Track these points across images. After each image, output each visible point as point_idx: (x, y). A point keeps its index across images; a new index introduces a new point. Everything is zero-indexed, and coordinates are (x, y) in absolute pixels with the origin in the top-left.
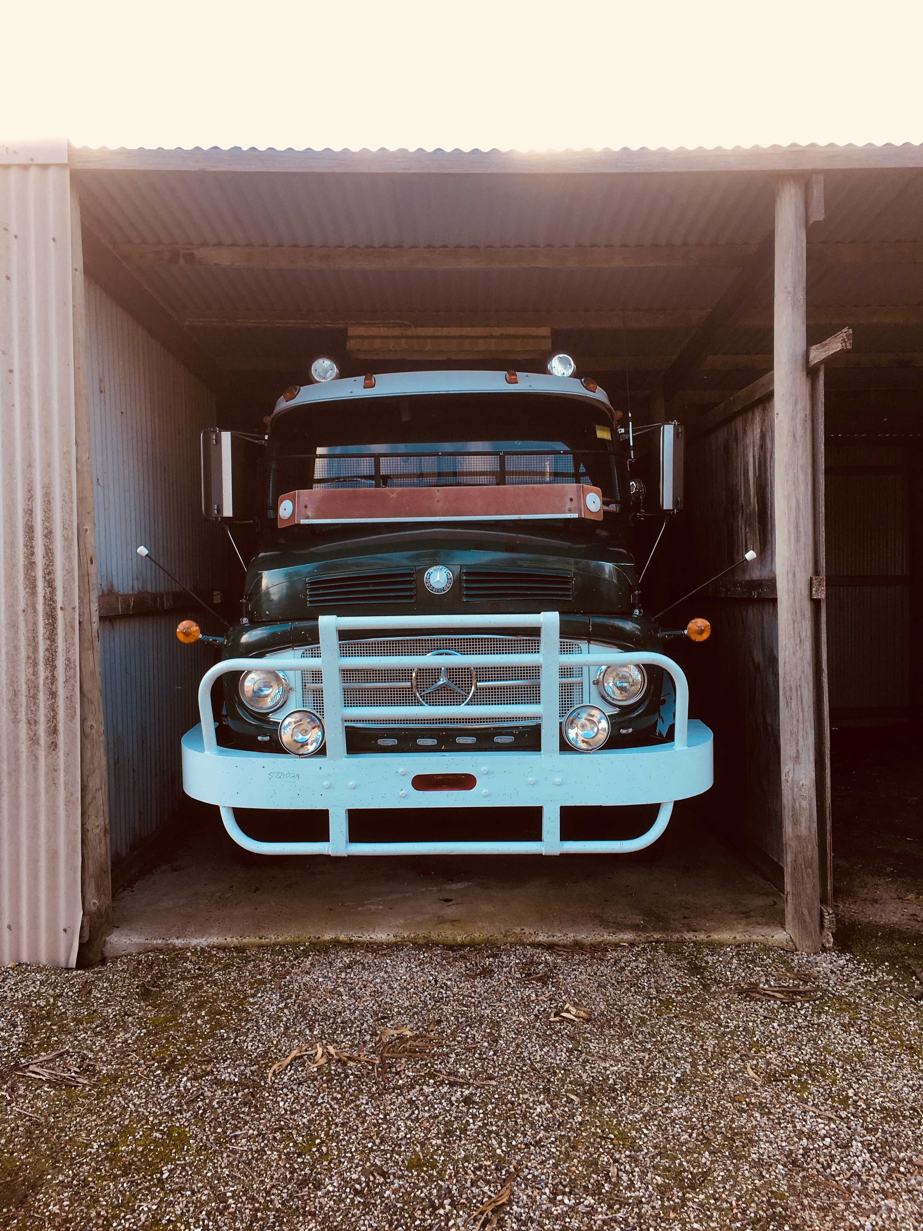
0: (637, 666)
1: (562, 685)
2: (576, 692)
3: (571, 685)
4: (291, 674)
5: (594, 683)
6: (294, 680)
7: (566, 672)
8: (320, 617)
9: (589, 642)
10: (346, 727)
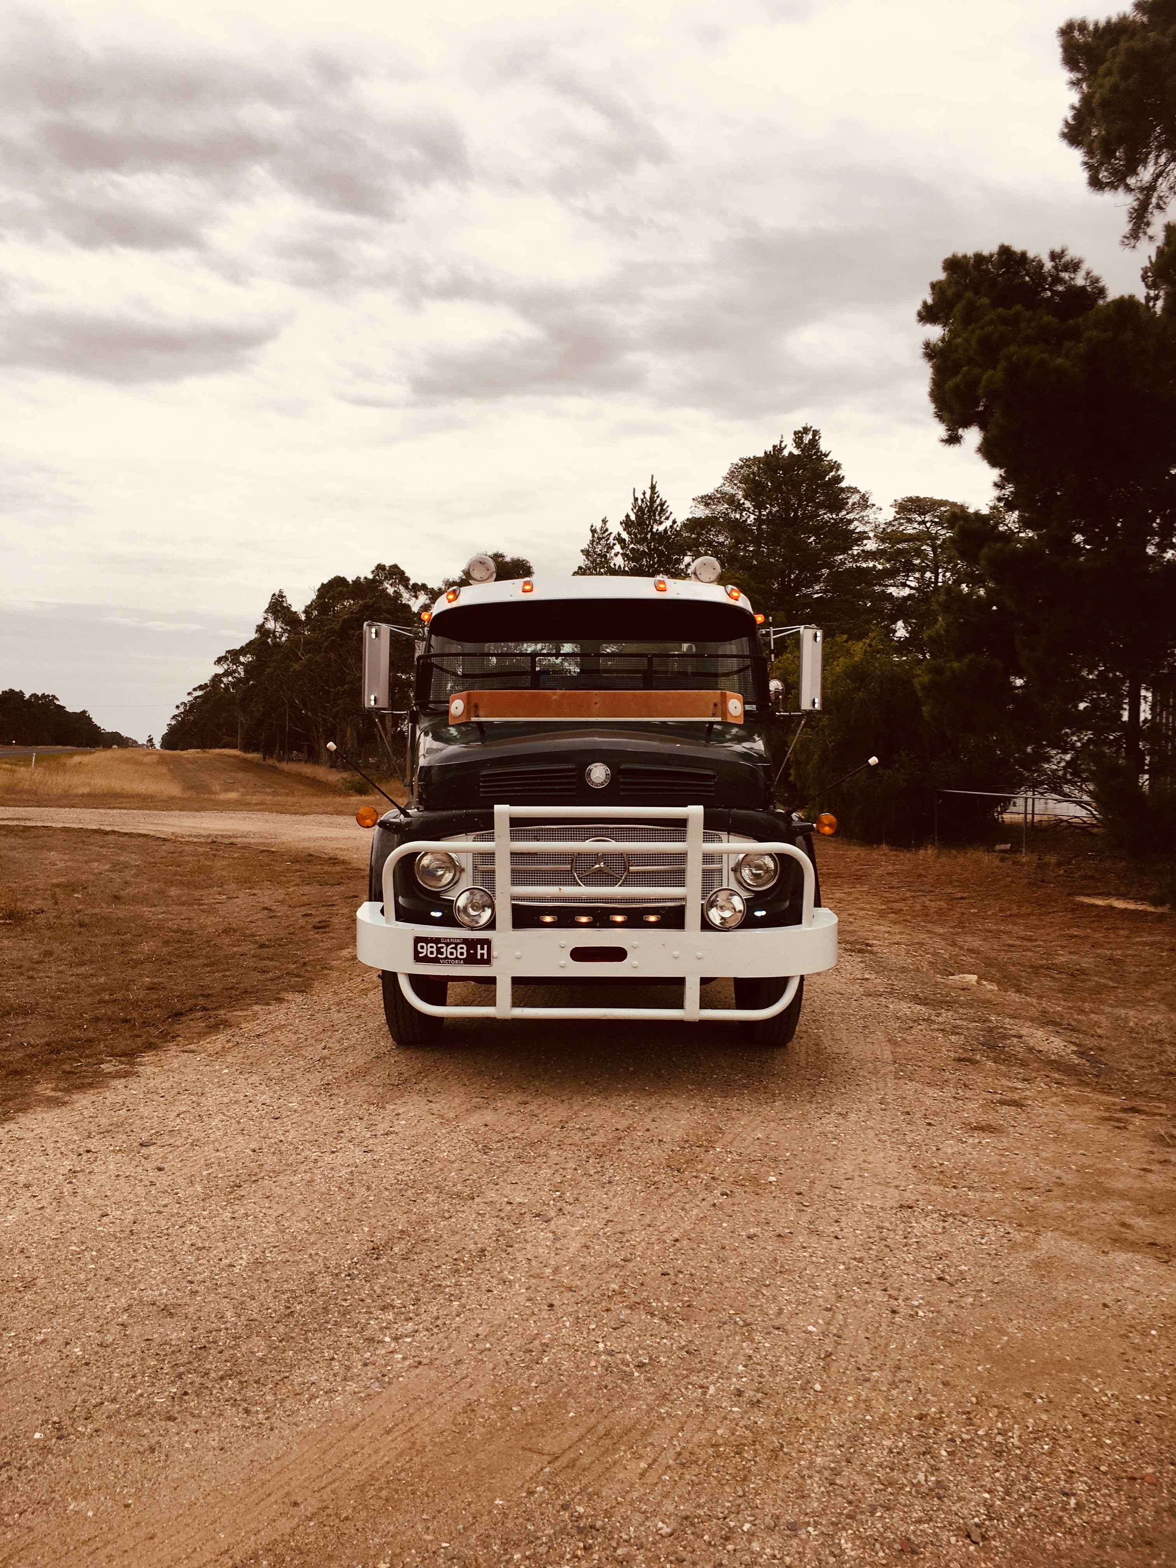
0: (770, 855)
1: (704, 871)
2: (716, 876)
3: (712, 871)
4: (463, 856)
5: (732, 870)
6: (466, 862)
7: (708, 858)
8: (496, 806)
9: (729, 834)
10: (513, 905)
